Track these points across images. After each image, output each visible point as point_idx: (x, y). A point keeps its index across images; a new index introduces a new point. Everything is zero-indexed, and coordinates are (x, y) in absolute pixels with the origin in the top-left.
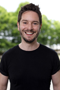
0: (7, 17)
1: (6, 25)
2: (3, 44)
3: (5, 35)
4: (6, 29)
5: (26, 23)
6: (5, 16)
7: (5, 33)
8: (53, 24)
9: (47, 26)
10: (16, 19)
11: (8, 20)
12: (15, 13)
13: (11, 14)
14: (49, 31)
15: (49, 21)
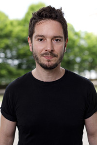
0: (9, 28)
1: (8, 42)
2: (4, 72)
3: (6, 58)
4: (7, 47)
5: (42, 39)
6: (6, 26)
7: (6, 54)
8: (84, 39)
9: (74, 42)
10: (23, 31)
11: (11, 32)
12: (22, 21)
13: (15, 23)
14: (76, 50)
15: (76, 34)
